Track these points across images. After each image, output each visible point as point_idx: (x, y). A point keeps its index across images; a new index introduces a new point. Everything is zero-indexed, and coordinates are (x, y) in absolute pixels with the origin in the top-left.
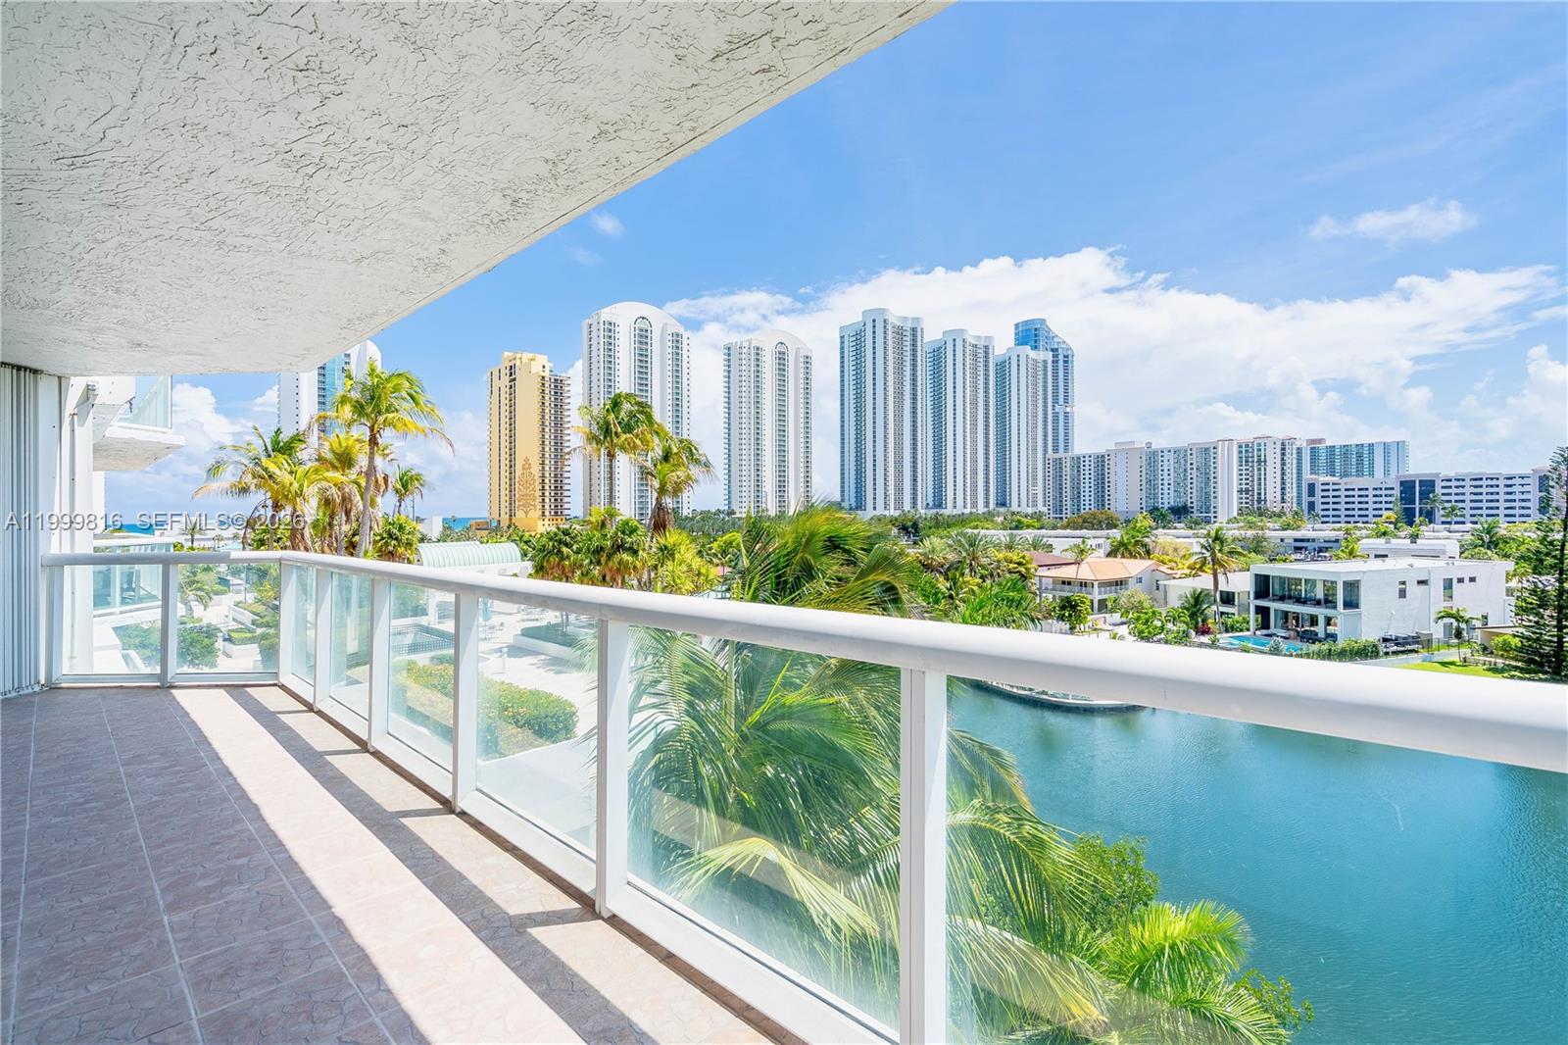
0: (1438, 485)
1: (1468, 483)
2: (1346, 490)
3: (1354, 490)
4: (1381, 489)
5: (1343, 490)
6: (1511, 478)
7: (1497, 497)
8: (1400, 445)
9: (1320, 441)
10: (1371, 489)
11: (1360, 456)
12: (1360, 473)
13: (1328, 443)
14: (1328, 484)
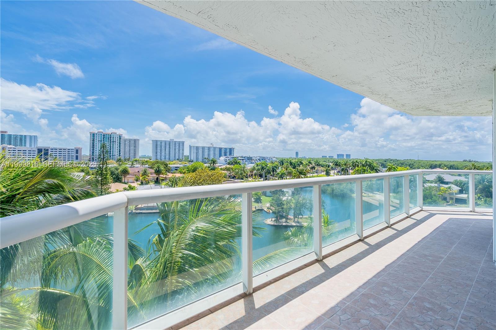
0: (50, 150)
1: (58, 150)
2: (18, 151)
3: (21, 151)
4: (31, 151)
5: (17, 150)
6: (69, 150)
7: (65, 155)
8: (35, 137)
9: (5, 132)
10: (27, 151)
11: (21, 139)
12: (21, 145)
13: (9, 133)
14: (11, 148)
